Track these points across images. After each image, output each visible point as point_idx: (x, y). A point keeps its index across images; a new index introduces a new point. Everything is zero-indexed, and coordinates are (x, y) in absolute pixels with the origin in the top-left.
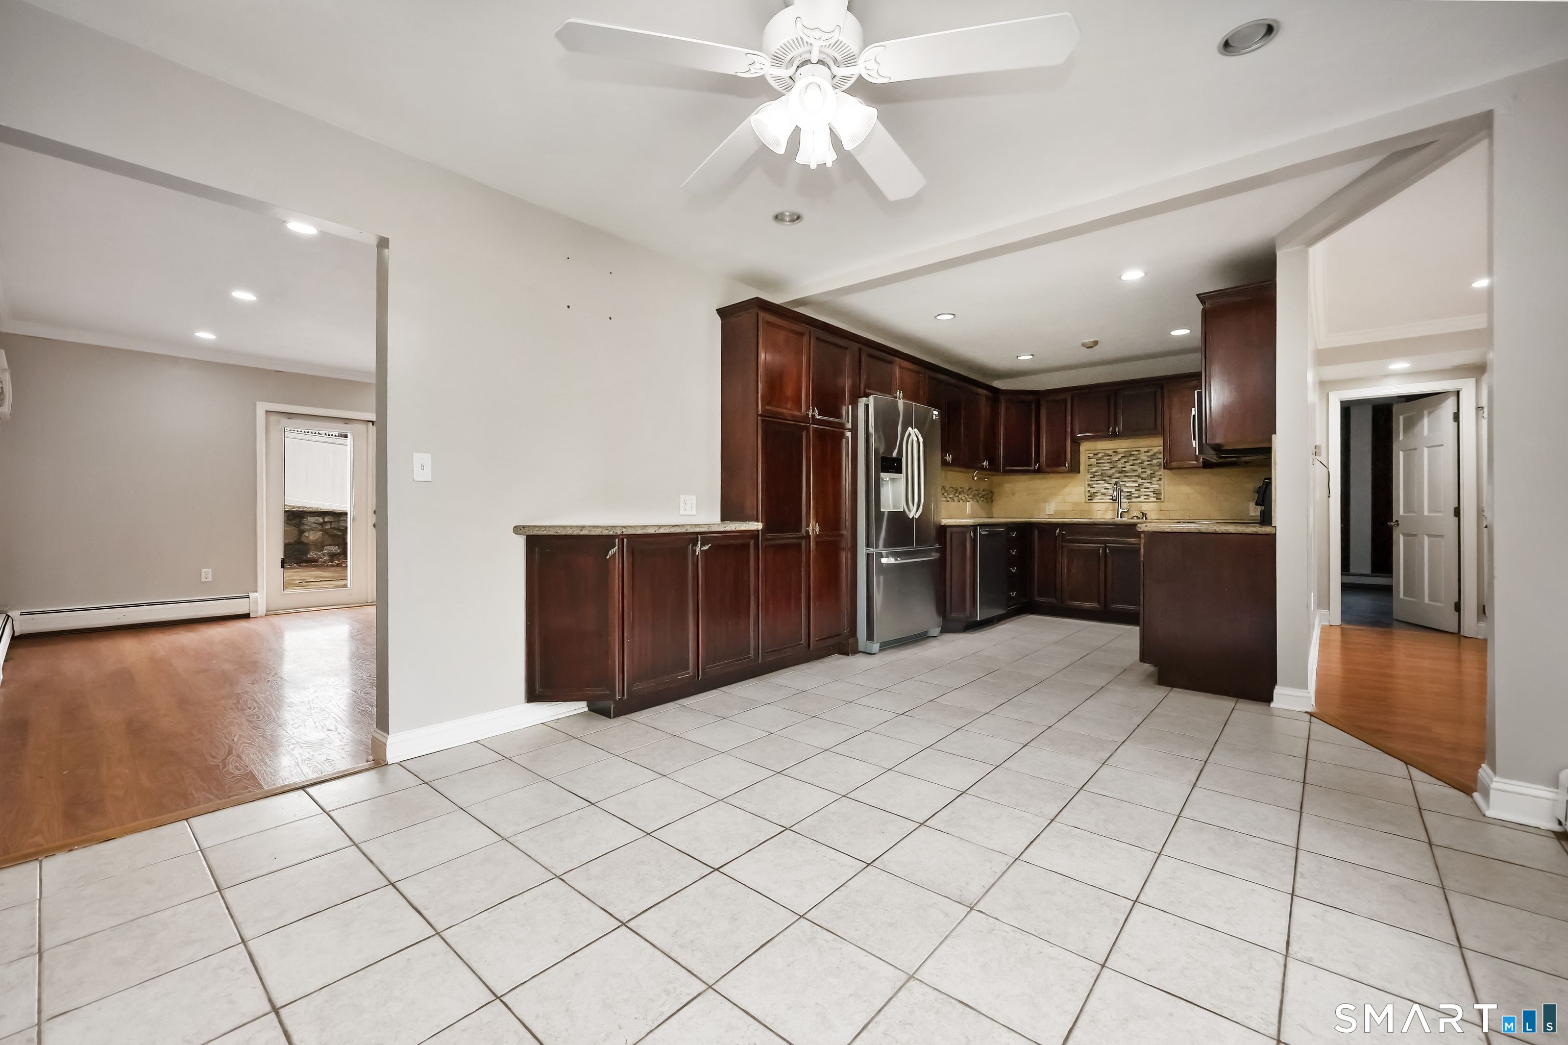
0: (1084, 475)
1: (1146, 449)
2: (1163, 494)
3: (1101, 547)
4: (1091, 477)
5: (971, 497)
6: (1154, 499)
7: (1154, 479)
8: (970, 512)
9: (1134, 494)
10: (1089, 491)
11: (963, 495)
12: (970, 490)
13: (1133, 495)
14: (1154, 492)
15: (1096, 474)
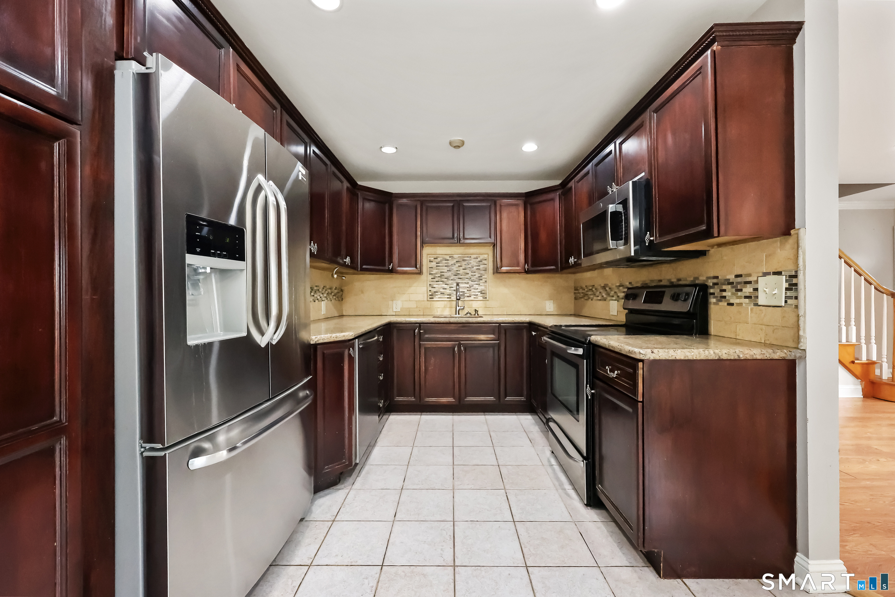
0: (425, 277)
1: (475, 256)
2: (488, 294)
3: (456, 345)
4: (432, 278)
5: (325, 295)
6: (481, 298)
7: (481, 281)
8: (325, 313)
9: (466, 293)
10: (430, 291)
11: (318, 294)
12: (325, 289)
13: (465, 295)
14: (481, 292)
15: (437, 275)
